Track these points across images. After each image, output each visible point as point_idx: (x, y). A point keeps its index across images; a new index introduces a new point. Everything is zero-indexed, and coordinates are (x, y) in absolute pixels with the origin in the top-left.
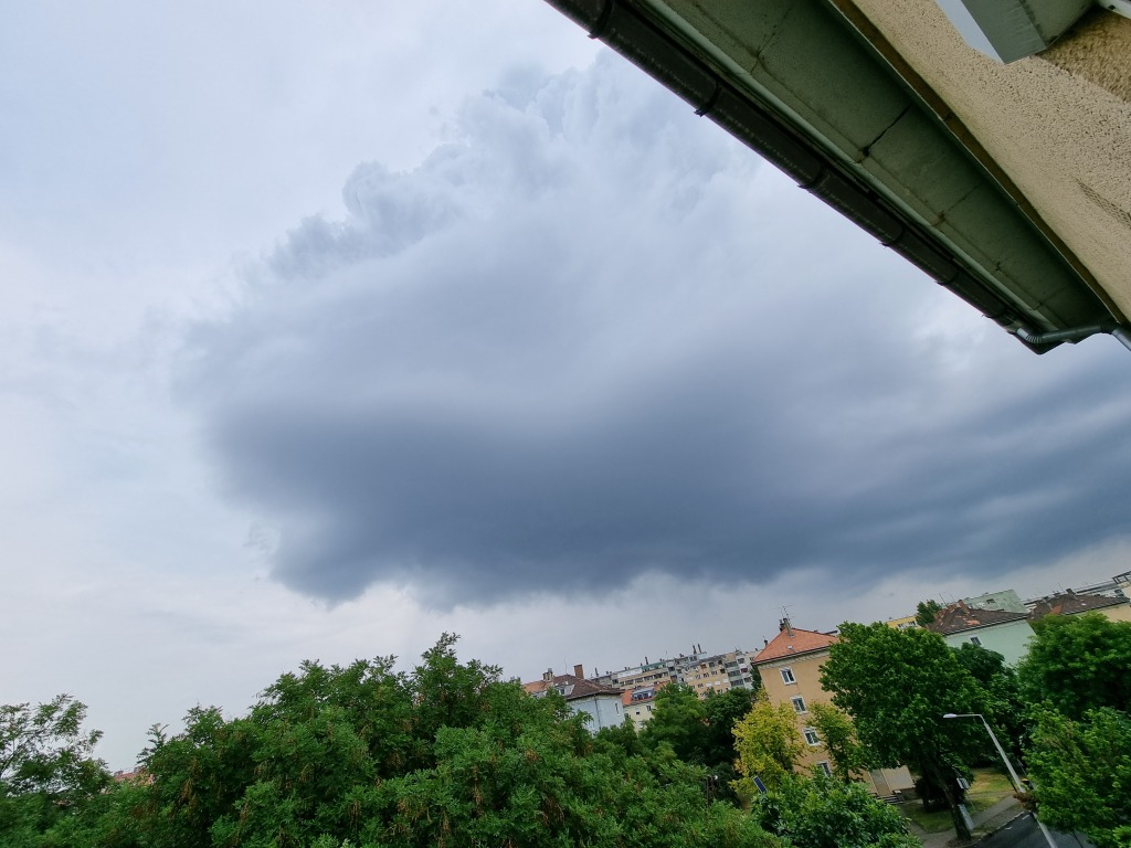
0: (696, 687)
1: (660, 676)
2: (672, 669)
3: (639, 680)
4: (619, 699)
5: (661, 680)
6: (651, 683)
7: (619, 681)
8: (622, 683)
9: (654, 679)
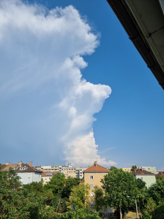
0: (66, 175)
1: (56, 169)
2: (60, 168)
3: (49, 170)
4: (41, 174)
5: (56, 171)
6: (53, 171)
7: (43, 169)
8: (44, 170)
9: (54, 170)
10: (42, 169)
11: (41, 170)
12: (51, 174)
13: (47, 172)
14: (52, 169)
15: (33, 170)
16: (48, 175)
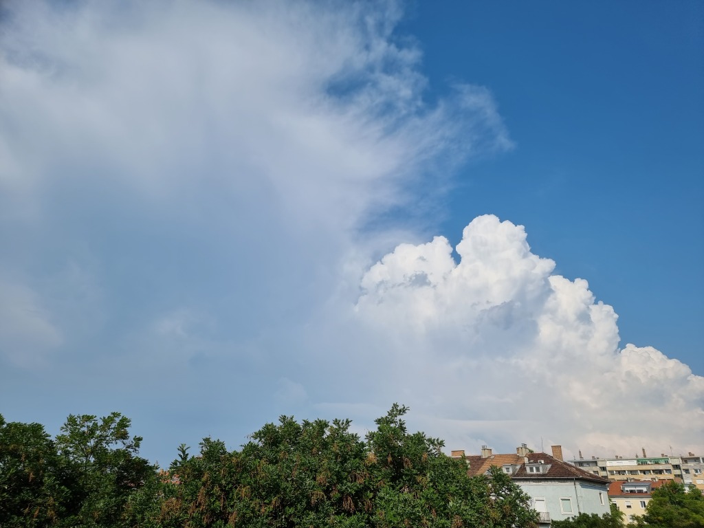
1: (660, 472)
2: (677, 467)
3: (632, 472)
4: (605, 489)
5: (661, 477)
6: (648, 477)
7: (608, 469)
8: (612, 472)
9: (653, 475)
10: (604, 469)
11: (602, 474)
12: (645, 489)
13: (625, 482)
14: (644, 472)
15: (570, 473)
16: (631, 491)
